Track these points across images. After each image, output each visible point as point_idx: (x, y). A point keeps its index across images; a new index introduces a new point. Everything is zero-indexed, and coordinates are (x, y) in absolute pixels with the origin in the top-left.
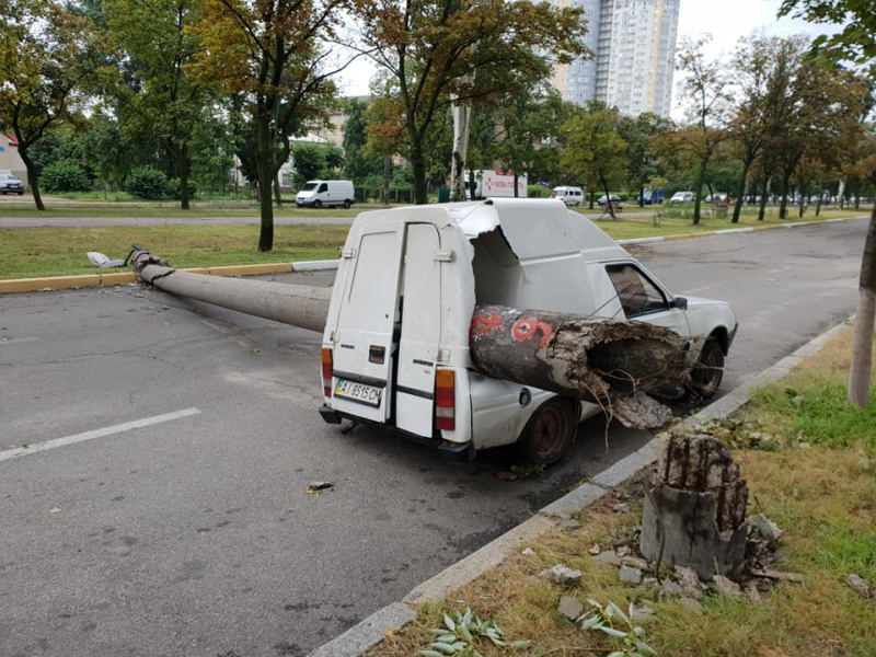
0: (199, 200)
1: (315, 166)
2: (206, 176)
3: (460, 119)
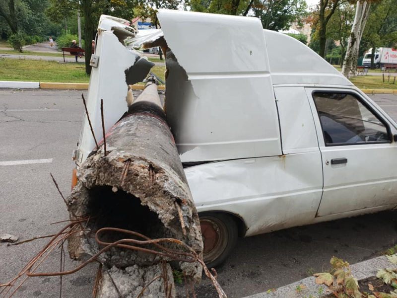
3: (358, 13)
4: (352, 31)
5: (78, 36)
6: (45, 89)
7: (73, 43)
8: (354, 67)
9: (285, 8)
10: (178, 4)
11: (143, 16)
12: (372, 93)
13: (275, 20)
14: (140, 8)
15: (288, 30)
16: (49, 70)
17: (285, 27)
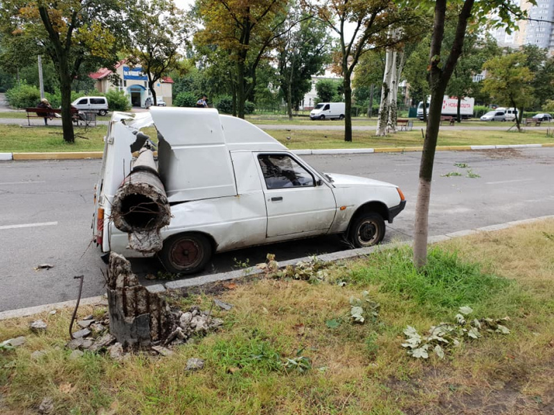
0: (255, 114)
1: (330, 93)
2: (261, 100)
3: (389, 60)
4: (384, 81)
5: (38, 87)
6: (20, 161)
7: (43, 102)
8: (393, 121)
9: (318, 47)
10: (176, 48)
11: (130, 61)
12: (403, 151)
13: (306, 62)
14: (127, 52)
15: (323, 74)
16: (13, 137)
17: (319, 72)
